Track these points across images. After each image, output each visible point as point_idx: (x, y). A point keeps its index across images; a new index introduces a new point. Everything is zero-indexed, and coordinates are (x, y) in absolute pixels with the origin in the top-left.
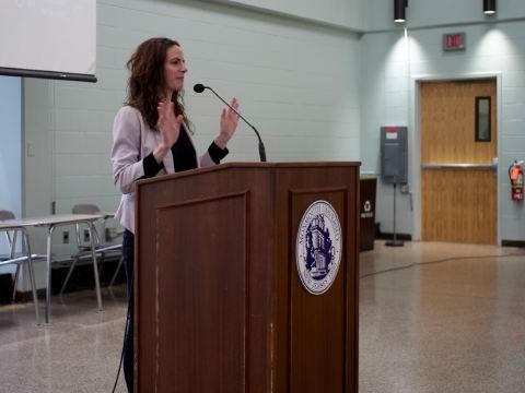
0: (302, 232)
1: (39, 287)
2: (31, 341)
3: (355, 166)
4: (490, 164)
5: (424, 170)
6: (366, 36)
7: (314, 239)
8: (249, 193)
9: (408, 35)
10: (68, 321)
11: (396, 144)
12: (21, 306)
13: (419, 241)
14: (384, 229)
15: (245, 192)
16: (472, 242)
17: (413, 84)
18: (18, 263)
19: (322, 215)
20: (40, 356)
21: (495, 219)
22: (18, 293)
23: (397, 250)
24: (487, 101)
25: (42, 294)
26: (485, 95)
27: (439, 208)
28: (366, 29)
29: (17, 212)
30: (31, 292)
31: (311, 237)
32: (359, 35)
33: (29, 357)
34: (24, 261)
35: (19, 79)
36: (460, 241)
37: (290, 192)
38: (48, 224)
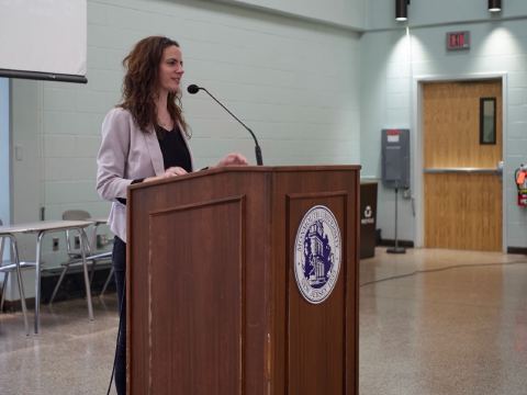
0: (300, 239)
1: (28, 296)
2: (20, 351)
3: (355, 170)
4: (495, 168)
5: (427, 174)
6: (365, 36)
7: (312, 246)
8: (245, 198)
9: (410, 34)
10: (59, 331)
11: (398, 148)
12: (9, 316)
13: (421, 248)
14: (385, 236)
15: (241, 196)
16: (477, 250)
17: (415, 86)
18: (6, 272)
19: (321, 220)
20: (29, 367)
21: (501, 225)
22: (5, 302)
23: (399, 256)
24: (492, 103)
25: (30, 303)
26: (490, 96)
27: (442, 214)
28: (366, 27)
29: (5, 219)
30: (19, 302)
31: (309, 244)
32: (359, 34)
33: (18, 368)
34: (13, 269)
35: (7, 80)
36: (463, 247)
37: (287, 198)
38: (37, 231)
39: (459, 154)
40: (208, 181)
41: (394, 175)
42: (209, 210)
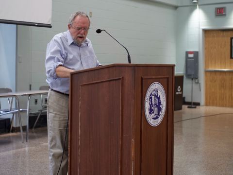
0: (147, 97)
1: (23, 125)
2: (20, 150)
3: (172, 67)
5: (206, 72)
6: (179, 9)
7: (153, 100)
8: (123, 78)
9: (199, 8)
10: (37, 141)
11: (193, 60)
12: (14, 134)
13: (203, 106)
14: (188, 100)
15: (121, 77)
16: (229, 107)
17: (201, 31)
18: (13, 113)
19: (157, 89)
20: (23, 157)
22: (13, 128)
23: (193, 110)
25: (24, 128)
27: (213, 90)
28: (179, 5)
29: (13, 89)
30: (19, 128)
31: (152, 99)
32: (176, 8)
33: (18, 157)
34: (17, 112)
35: (15, 26)
36: (223, 106)
37: (142, 78)
38: (28, 95)
39: (221, 63)
41: (191, 72)
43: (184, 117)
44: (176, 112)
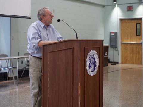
0: (88, 59)
1: (15, 76)
2: (13, 90)
3: (102, 41)
4: (140, 42)
5: (122, 44)
6: (106, 7)
7: (91, 61)
8: (73, 48)
9: (117, 6)
10: (23, 85)
11: (114, 37)
12: (10, 81)
13: (120, 64)
14: (111, 60)
15: (72, 47)
16: (135, 64)
17: (119, 20)
18: (9, 69)
19: (93, 54)
20: (15, 94)
21: (142, 58)
22: (9, 77)
23: (114, 66)
24: (139, 25)
25: (16, 78)
26: (139, 23)
27: (126, 55)
28: (106, 5)
29: (9, 55)
30: (13, 77)
32: (104, 6)
33: (12, 94)
34: (11, 68)
35: (9, 18)
36: (132, 63)
37: (84, 47)
38: (17, 58)
39: (131, 38)
40: (64, 43)
41: (113, 44)
42: (64, 51)
43: (109, 70)
44: (104, 68)
